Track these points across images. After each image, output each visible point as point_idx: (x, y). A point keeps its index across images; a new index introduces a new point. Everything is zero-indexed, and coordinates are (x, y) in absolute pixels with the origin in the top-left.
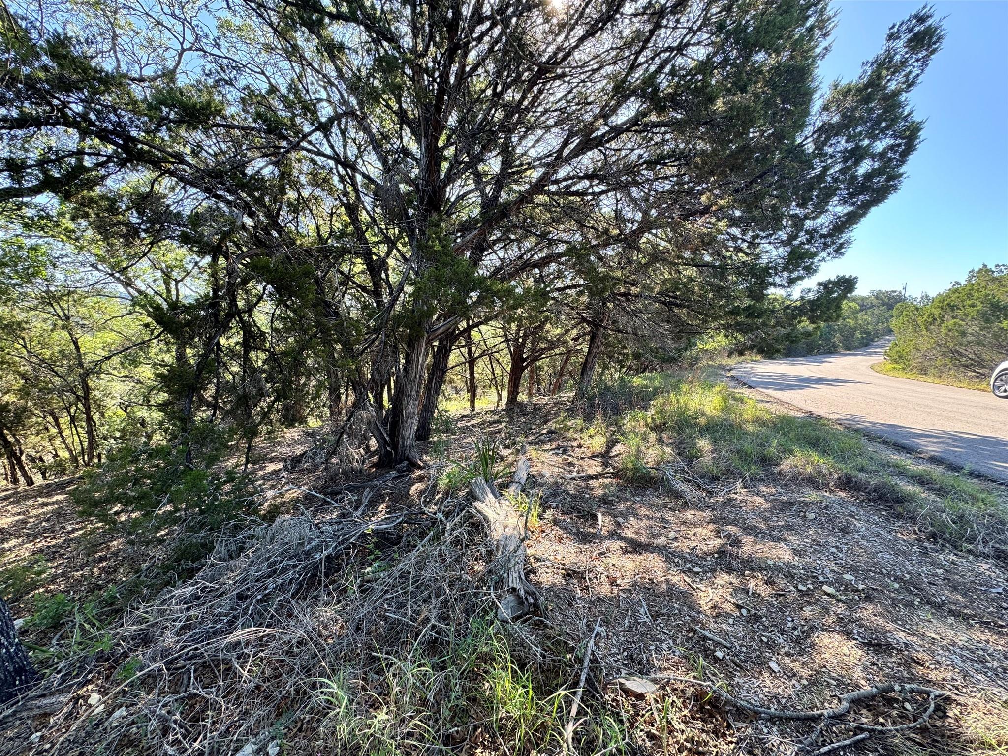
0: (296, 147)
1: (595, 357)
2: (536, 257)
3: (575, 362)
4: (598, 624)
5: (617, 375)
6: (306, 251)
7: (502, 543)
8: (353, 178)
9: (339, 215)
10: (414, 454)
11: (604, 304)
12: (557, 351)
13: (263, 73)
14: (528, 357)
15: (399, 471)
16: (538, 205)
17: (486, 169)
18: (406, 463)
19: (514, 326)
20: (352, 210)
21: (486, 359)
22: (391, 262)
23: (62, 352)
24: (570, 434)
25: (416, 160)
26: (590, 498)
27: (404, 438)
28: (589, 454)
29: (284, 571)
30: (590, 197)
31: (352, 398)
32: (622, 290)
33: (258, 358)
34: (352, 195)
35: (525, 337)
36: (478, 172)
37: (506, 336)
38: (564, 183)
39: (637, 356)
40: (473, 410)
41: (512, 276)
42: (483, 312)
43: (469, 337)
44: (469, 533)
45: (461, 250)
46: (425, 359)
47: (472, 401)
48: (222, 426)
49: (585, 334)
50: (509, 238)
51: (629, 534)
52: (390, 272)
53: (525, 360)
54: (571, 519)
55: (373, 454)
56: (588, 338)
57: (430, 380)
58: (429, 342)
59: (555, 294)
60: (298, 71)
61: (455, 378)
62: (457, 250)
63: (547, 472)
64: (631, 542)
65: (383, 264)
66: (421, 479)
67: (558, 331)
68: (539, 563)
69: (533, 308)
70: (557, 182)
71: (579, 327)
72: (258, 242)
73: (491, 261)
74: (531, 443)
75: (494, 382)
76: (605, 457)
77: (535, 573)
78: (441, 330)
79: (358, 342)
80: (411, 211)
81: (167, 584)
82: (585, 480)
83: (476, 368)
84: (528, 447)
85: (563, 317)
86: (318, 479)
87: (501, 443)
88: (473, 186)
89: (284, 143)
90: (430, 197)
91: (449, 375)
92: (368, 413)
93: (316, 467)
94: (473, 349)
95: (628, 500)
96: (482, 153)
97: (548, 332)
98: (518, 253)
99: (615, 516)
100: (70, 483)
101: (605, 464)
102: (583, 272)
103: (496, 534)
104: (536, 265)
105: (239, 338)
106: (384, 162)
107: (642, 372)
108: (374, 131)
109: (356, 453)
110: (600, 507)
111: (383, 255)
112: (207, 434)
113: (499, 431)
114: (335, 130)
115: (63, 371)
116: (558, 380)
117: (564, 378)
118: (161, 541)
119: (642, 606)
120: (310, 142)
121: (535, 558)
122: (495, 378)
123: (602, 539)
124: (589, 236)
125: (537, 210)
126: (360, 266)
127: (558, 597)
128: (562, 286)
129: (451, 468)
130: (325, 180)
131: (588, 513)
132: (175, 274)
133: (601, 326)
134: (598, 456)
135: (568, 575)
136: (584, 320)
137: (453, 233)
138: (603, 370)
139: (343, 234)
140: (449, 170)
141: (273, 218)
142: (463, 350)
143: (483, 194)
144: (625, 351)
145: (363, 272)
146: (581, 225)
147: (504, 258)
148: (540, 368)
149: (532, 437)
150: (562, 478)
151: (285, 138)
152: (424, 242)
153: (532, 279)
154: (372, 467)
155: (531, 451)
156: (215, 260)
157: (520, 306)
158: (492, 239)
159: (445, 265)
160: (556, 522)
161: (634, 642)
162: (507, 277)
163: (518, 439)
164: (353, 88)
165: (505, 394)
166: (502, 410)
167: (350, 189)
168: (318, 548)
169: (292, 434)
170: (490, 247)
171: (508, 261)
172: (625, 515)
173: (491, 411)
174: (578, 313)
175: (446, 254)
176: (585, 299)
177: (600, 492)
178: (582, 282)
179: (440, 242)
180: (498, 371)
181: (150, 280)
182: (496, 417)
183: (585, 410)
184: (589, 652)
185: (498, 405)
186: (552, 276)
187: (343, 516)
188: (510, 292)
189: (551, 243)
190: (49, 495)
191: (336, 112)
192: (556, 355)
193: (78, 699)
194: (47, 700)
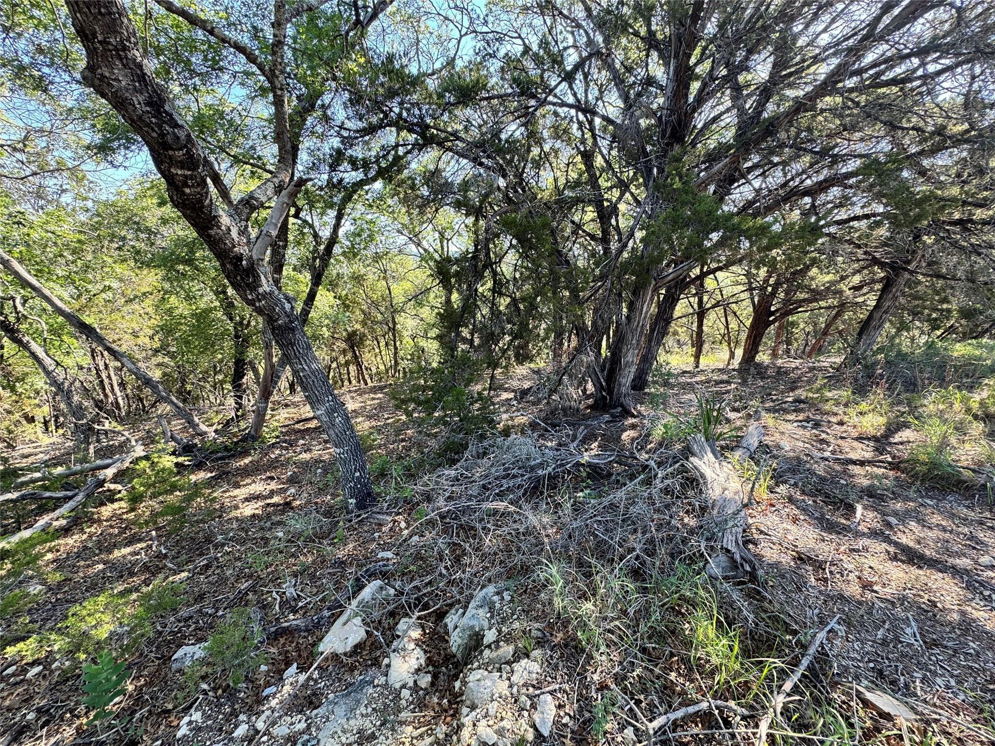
0: (543, 103)
1: (886, 312)
2: (808, 182)
3: (851, 319)
4: (835, 620)
5: (924, 339)
6: (545, 204)
7: (719, 504)
8: (591, 123)
9: (575, 164)
10: (629, 402)
11: (917, 237)
12: (823, 304)
13: (520, 37)
14: (777, 310)
15: (612, 415)
16: (822, 111)
17: (749, 77)
18: (619, 409)
19: (763, 272)
20: (588, 157)
21: (720, 310)
22: (622, 207)
23: (382, 296)
24: (827, 407)
25: (661, 87)
26: (847, 485)
27: (620, 385)
28: (856, 435)
29: (514, 476)
30: (917, 83)
31: (574, 343)
32: (957, 216)
33: (503, 303)
34: (590, 142)
35: (778, 284)
36: (738, 84)
37: (750, 283)
38: (871, 72)
39: (967, 314)
40: (697, 367)
41: (769, 209)
42: (723, 255)
43: (702, 285)
44: (681, 485)
45: (705, 184)
46: (649, 307)
47: (697, 357)
48: (473, 356)
49: (873, 281)
50: (771, 162)
51: (905, 540)
52: (620, 217)
53: (773, 313)
54: (814, 501)
55: (588, 397)
56: (878, 286)
57: (652, 330)
58: (656, 290)
59: (833, 229)
60: (549, 24)
61: (680, 330)
62: (699, 185)
63: (786, 445)
64: (905, 549)
65: (614, 210)
66: (633, 427)
67: (830, 277)
68: (762, 536)
69: (794, 248)
70: (859, 72)
71: (866, 271)
72: (509, 200)
73: (742, 193)
74: (768, 410)
75: (728, 338)
76: (881, 442)
77: (756, 545)
78: (670, 277)
79: (583, 289)
80: (649, 148)
81: (439, 465)
82: (843, 464)
83: (705, 321)
84: (763, 413)
85: (840, 259)
86: (541, 411)
87: (728, 404)
88: (729, 104)
89: (533, 102)
90: (674, 128)
91: (673, 326)
92: (588, 358)
93: (539, 401)
94: (705, 298)
95: (911, 500)
96: (747, 58)
97: (812, 279)
98: (781, 180)
99: (884, 514)
100: (385, 387)
101: (879, 450)
102: (884, 196)
103: (714, 492)
104: (807, 192)
105: (489, 284)
106: (626, 98)
107: (975, 338)
108: (618, 65)
109: (574, 393)
110: (861, 498)
111: (614, 200)
112: (465, 361)
113: (728, 392)
114: (579, 76)
115: (383, 309)
116: (818, 341)
117: (829, 338)
118: (435, 436)
119: (909, 626)
120: (555, 96)
121: (757, 529)
122: (729, 333)
123: (858, 534)
124: (906, 141)
125: (820, 118)
126: (590, 213)
127: (783, 576)
128: (845, 217)
129: (668, 419)
130: (565, 131)
131: (842, 501)
132: (446, 235)
133: (906, 270)
134: (869, 439)
135: (800, 559)
136: (875, 261)
137: (697, 166)
138: (899, 330)
139: (577, 183)
140: (701, 91)
141: (519, 176)
142: (691, 299)
143: (742, 112)
144: (945, 306)
145: (592, 220)
146: (893, 126)
147: (761, 189)
148: (793, 324)
149: (771, 404)
150: (807, 455)
151: (534, 96)
152: (661, 181)
153: (798, 212)
154: (587, 408)
155: (768, 419)
156: (477, 220)
157: (778, 245)
158: (746, 165)
159: (684, 204)
160: (791, 500)
161: (888, 659)
162: (762, 211)
163: (751, 403)
164: (601, 25)
165: (739, 353)
166: (734, 370)
167: (588, 135)
168: (541, 465)
169: (521, 370)
170: (743, 176)
171: (765, 192)
172: (903, 517)
173: (719, 370)
174: (865, 253)
175: (686, 193)
176: (883, 232)
177: (866, 482)
178: (881, 209)
179: (681, 178)
180: (733, 325)
181: (431, 241)
182: (725, 377)
183: (856, 380)
184: (818, 643)
185: (729, 364)
186: (830, 206)
187: (560, 445)
188: (764, 229)
189: (836, 159)
190: (375, 393)
191: (580, 56)
192: (821, 308)
193: (395, 521)
194: (380, 517)
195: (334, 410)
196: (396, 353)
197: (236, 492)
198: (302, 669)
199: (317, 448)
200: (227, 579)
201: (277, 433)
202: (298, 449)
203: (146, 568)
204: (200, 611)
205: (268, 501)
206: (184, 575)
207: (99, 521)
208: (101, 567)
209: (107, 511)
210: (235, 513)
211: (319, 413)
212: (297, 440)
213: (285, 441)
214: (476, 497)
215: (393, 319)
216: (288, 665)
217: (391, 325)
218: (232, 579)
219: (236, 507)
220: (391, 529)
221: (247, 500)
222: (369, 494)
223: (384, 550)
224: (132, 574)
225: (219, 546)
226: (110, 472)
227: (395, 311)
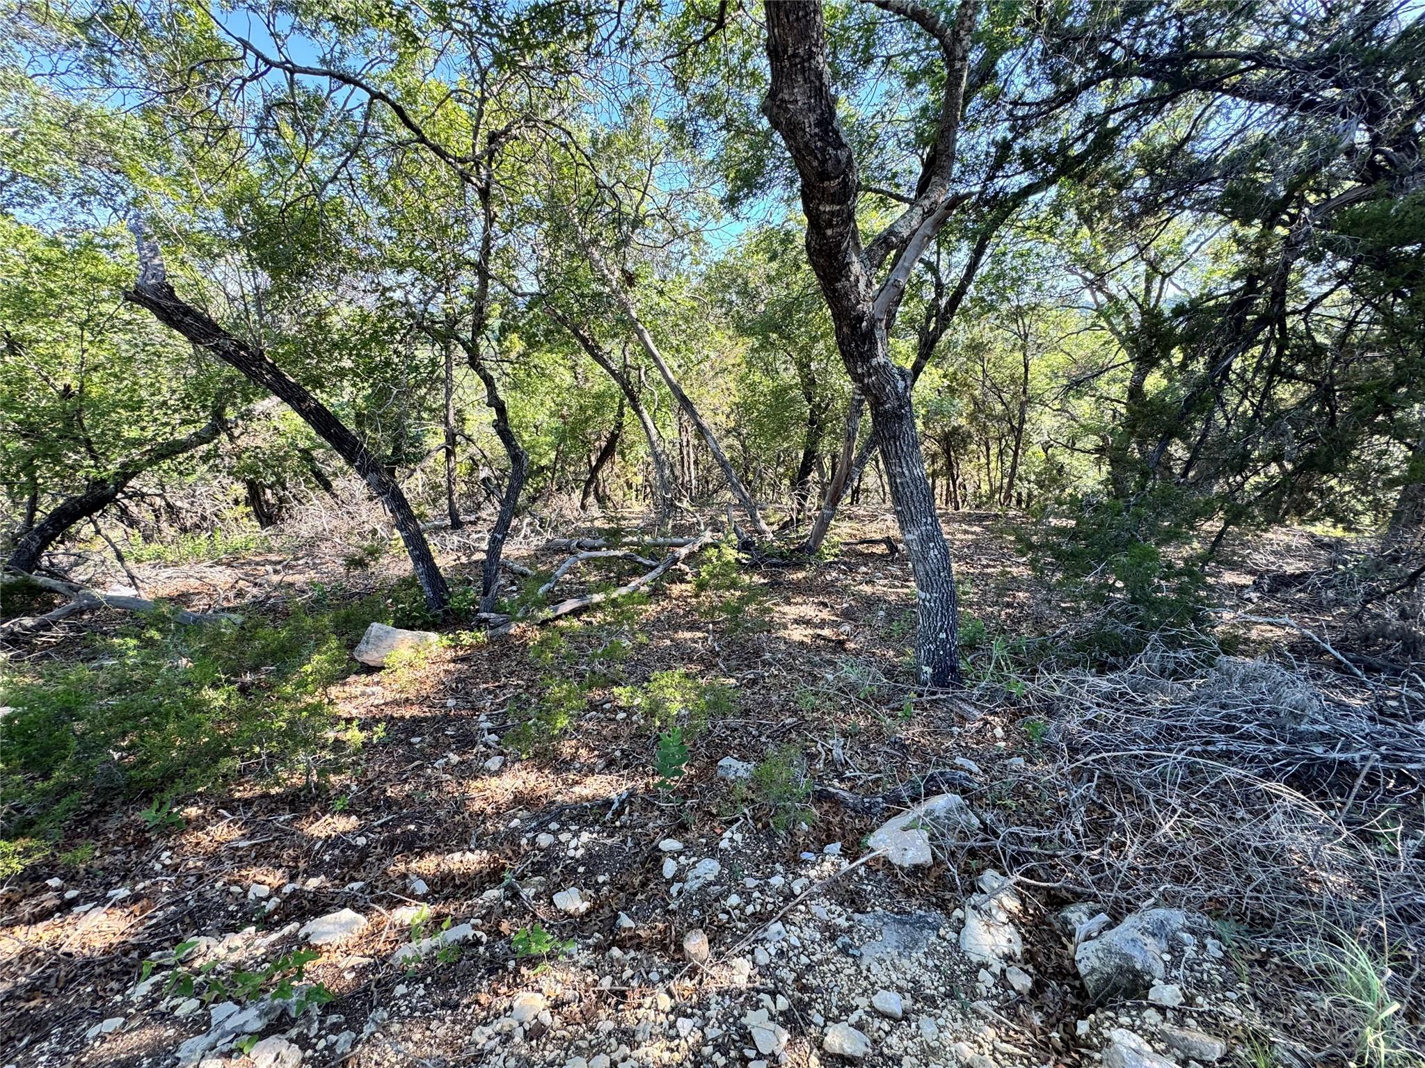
81: (1075, 664)
115: (1008, 397)
181: (1127, 278)
190: (969, 524)
193: (987, 722)
194: (965, 707)
195: (931, 538)
196: (1014, 468)
197: (786, 609)
198: (845, 853)
199: (882, 582)
200: (771, 705)
201: (836, 551)
202: (859, 578)
203: (701, 660)
204: (745, 727)
205: (819, 631)
206: (733, 681)
207: (670, 598)
208: (668, 642)
209: (676, 589)
210: (781, 633)
211: (909, 537)
212: (858, 565)
213: (845, 563)
214: (1146, 741)
215: (1022, 413)
216: (830, 839)
217: (1015, 423)
218: (777, 708)
219: (786, 628)
220: (979, 731)
221: (796, 622)
222: (953, 669)
223: (964, 755)
224: (691, 661)
225: (766, 664)
226: (683, 552)
227: (1027, 401)
